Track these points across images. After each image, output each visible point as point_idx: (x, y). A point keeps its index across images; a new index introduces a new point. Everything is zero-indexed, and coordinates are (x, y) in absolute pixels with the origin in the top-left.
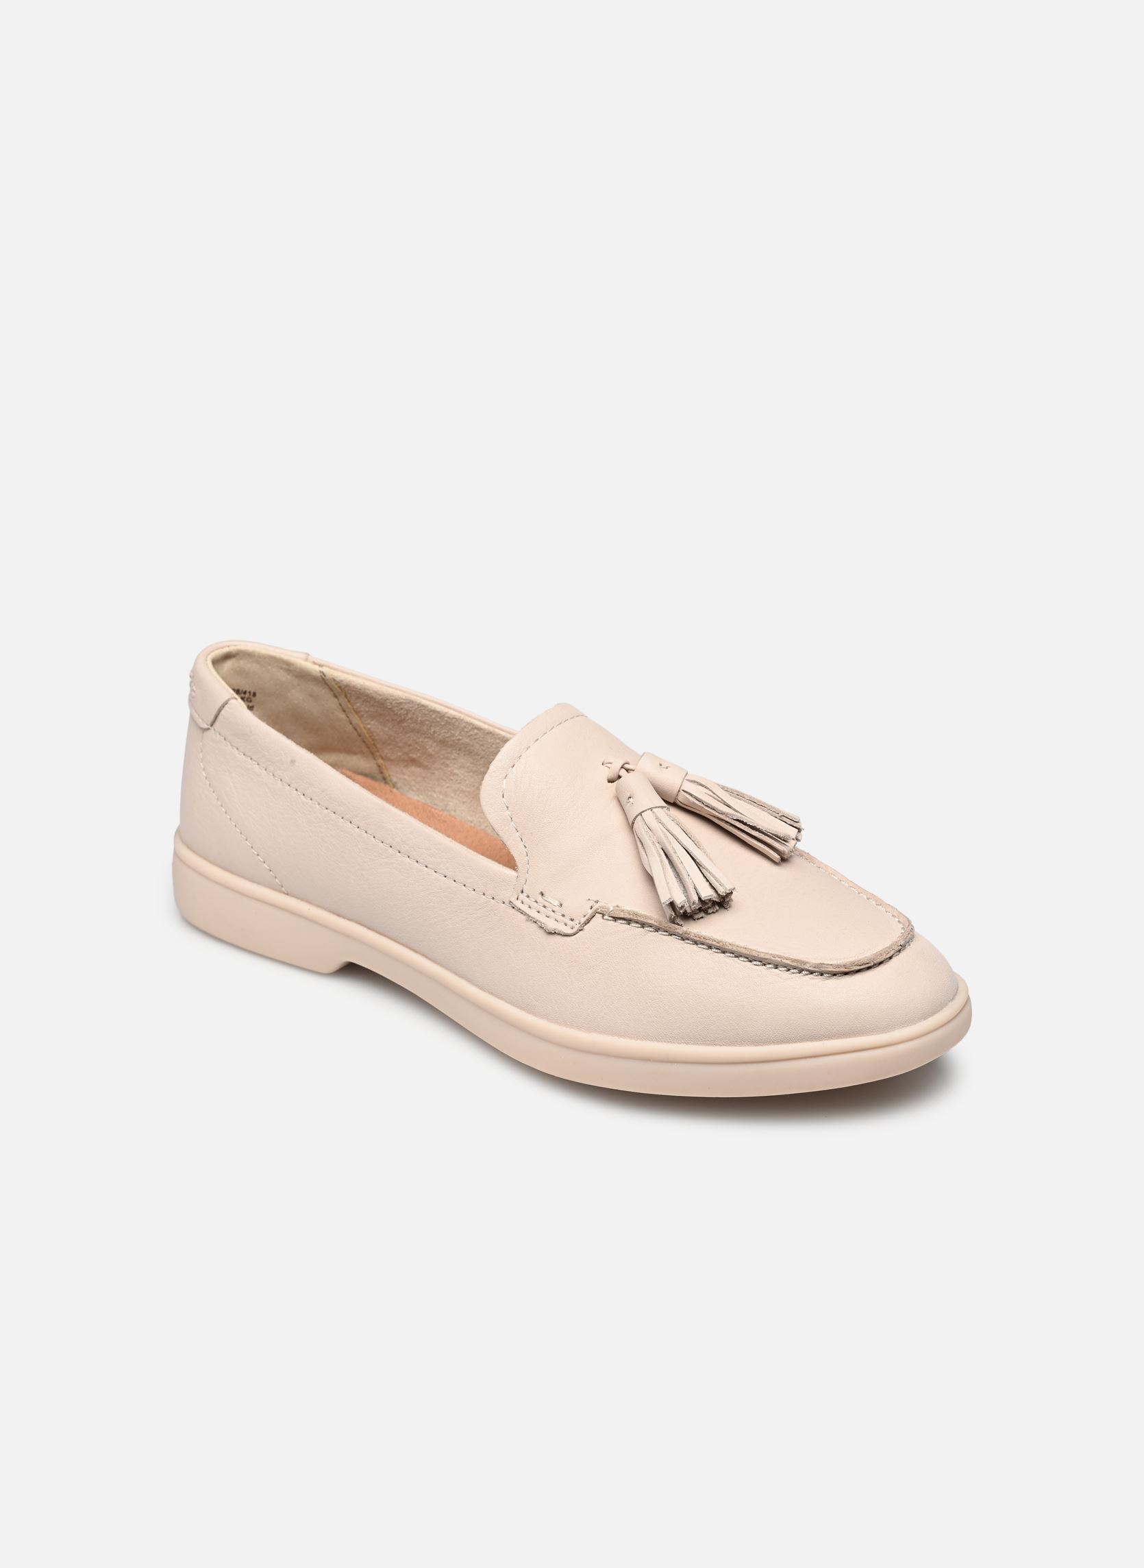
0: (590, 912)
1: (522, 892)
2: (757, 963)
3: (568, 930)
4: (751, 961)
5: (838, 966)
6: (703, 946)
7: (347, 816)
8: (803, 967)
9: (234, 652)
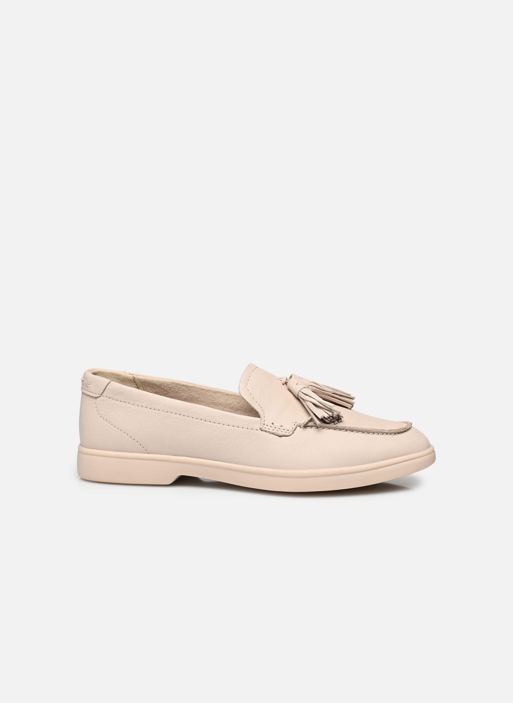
0: (294, 427)
1: (264, 424)
2: (366, 433)
3: (287, 434)
4: (363, 433)
5: (396, 430)
6: (343, 430)
7: (178, 413)
8: (384, 431)
9: (96, 372)
